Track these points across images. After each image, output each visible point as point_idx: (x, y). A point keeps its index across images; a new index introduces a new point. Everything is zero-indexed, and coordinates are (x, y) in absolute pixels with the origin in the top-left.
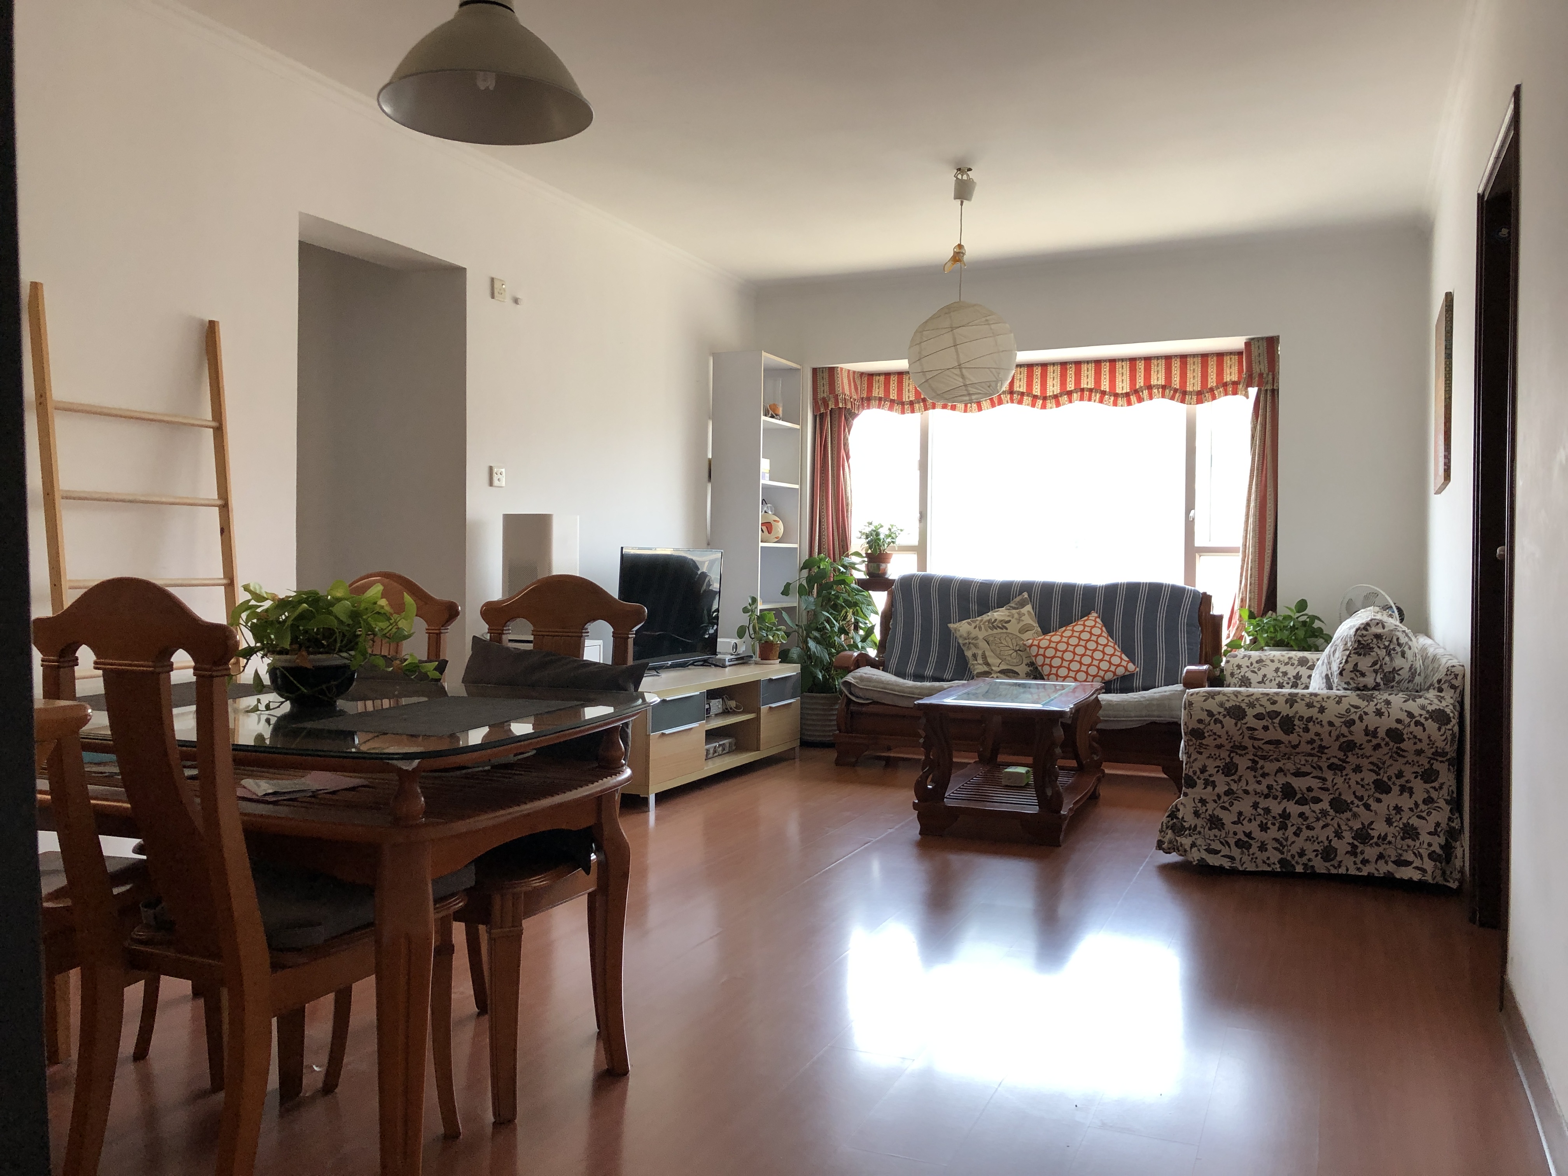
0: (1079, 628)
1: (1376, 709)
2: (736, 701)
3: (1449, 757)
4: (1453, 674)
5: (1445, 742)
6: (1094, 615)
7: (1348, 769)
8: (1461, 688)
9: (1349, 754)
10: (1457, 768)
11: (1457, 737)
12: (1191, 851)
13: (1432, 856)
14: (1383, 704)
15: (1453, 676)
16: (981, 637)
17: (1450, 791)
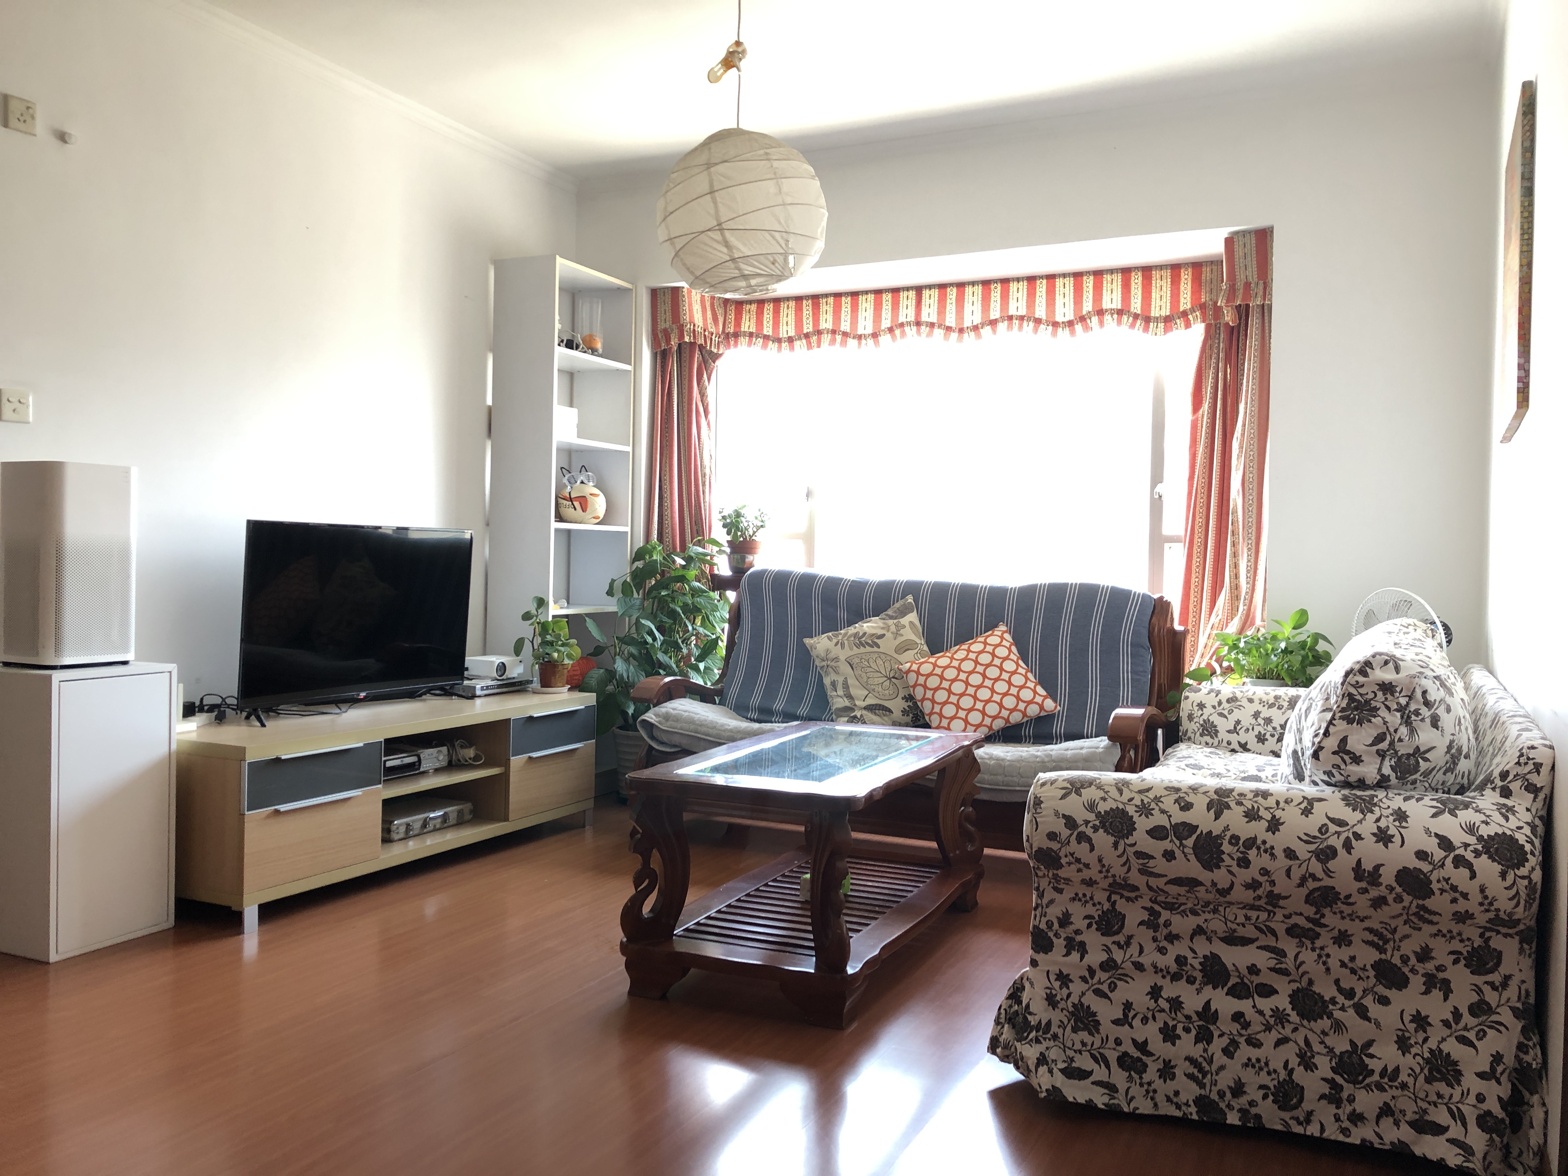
0: (977, 647)
1: (1379, 828)
2: (477, 749)
3: (1522, 927)
4: (1531, 762)
5: (1515, 901)
6: (1003, 628)
7: (1325, 939)
8: (1547, 791)
9: (1327, 911)
10: (1537, 947)
11: (1539, 892)
12: (1036, 1071)
13: (1484, 1121)
14: (1391, 818)
15: (1530, 766)
16: (842, 658)
17: (1523, 992)
